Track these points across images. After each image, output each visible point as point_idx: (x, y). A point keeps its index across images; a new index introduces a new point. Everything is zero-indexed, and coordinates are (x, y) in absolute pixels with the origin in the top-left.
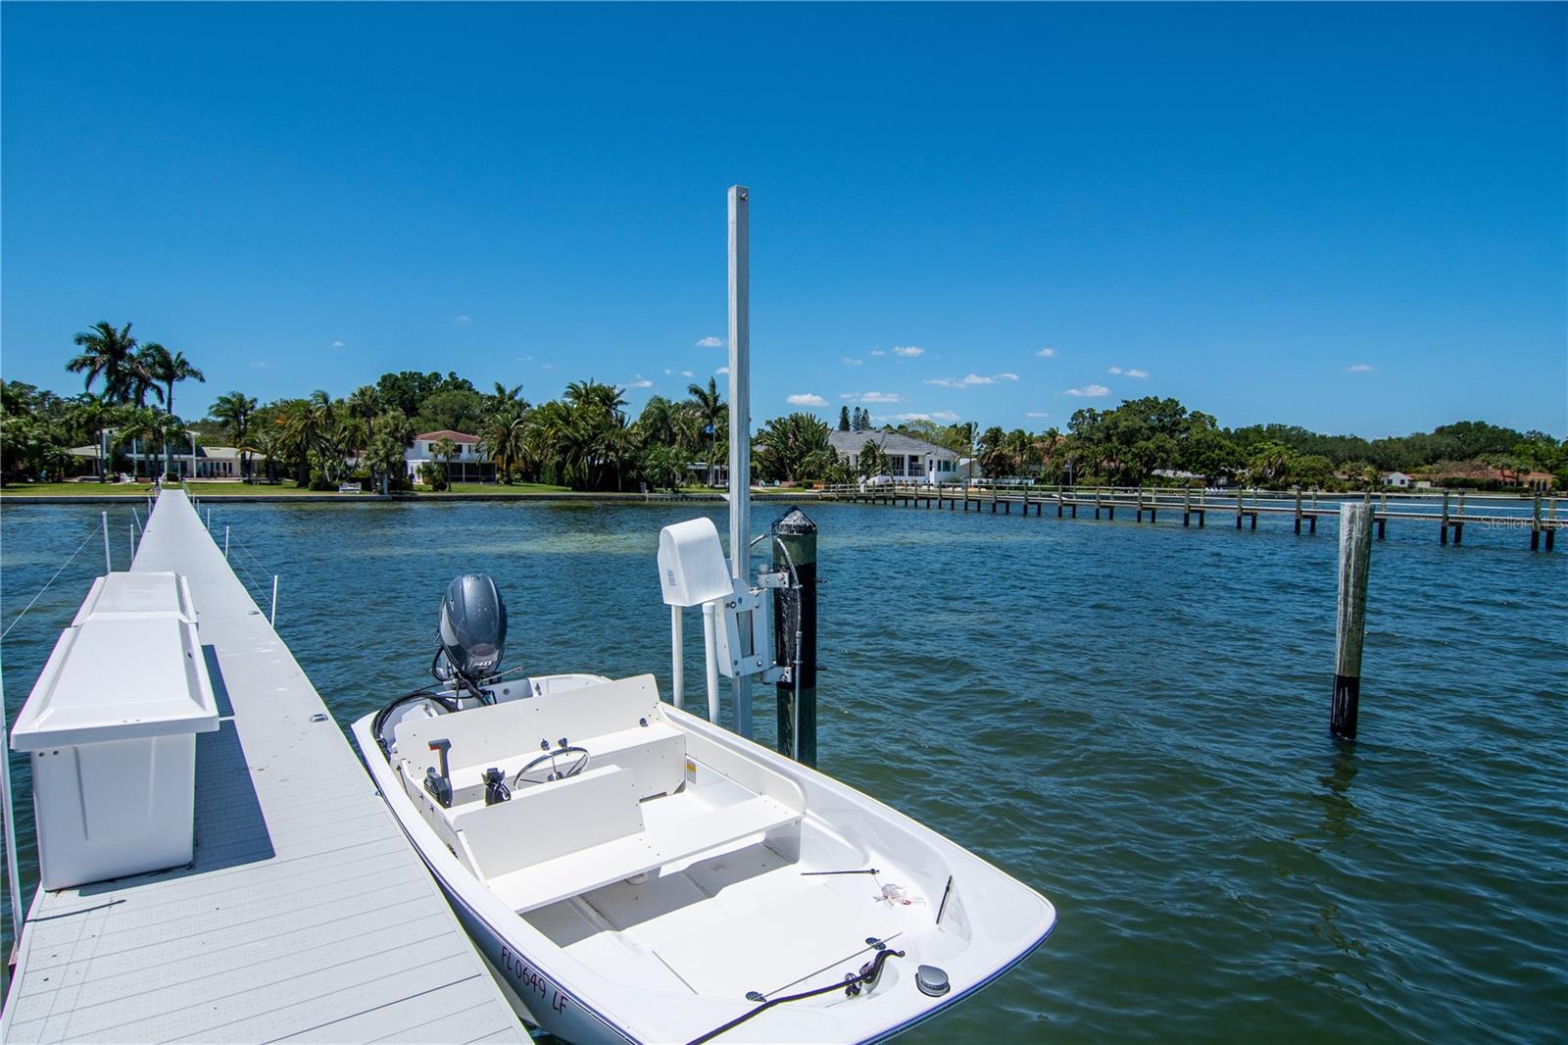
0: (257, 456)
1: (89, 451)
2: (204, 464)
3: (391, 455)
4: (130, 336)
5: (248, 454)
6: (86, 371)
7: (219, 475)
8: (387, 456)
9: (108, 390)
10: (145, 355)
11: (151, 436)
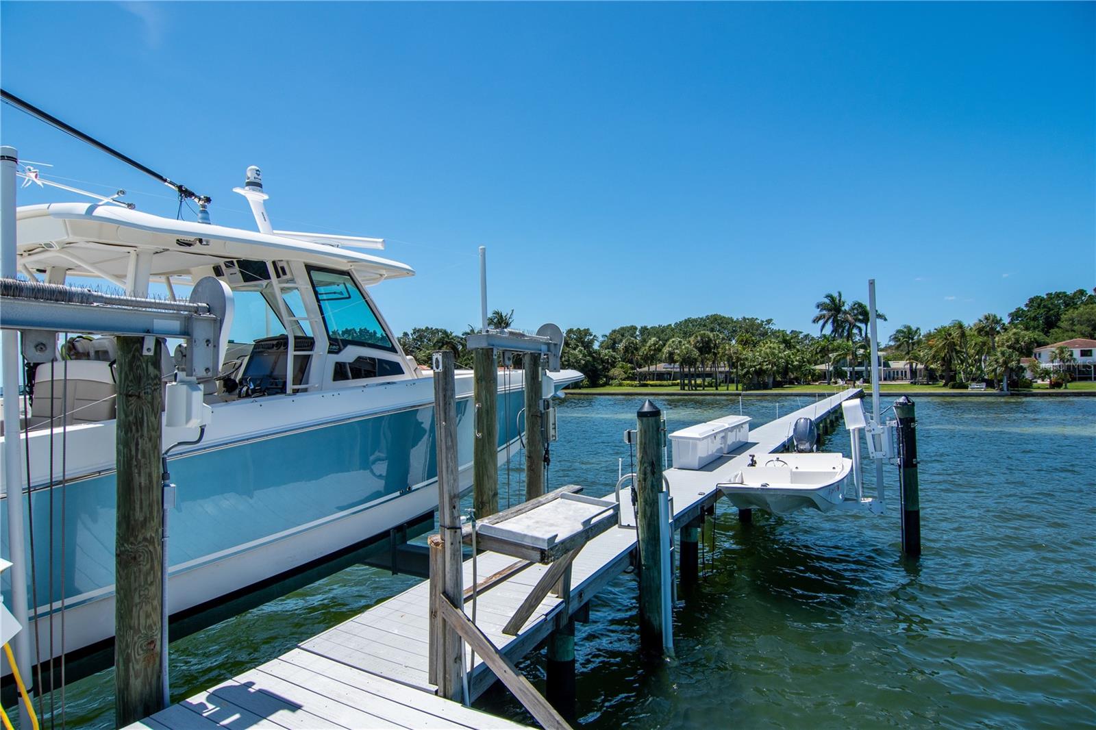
0: (920, 366)
1: (823, 367)
2: (889, 372)
3: (1009, 363)
4: (843, 299)
5: (914, 365)
6: (821, 322)
7: (898, 379)
8: (1005, 363)
9: (833, 331)
10: (853, 309)
11: (851, 357)
